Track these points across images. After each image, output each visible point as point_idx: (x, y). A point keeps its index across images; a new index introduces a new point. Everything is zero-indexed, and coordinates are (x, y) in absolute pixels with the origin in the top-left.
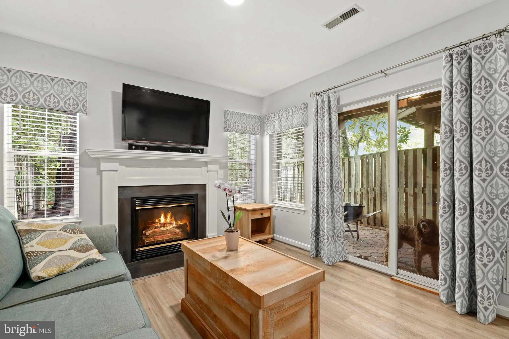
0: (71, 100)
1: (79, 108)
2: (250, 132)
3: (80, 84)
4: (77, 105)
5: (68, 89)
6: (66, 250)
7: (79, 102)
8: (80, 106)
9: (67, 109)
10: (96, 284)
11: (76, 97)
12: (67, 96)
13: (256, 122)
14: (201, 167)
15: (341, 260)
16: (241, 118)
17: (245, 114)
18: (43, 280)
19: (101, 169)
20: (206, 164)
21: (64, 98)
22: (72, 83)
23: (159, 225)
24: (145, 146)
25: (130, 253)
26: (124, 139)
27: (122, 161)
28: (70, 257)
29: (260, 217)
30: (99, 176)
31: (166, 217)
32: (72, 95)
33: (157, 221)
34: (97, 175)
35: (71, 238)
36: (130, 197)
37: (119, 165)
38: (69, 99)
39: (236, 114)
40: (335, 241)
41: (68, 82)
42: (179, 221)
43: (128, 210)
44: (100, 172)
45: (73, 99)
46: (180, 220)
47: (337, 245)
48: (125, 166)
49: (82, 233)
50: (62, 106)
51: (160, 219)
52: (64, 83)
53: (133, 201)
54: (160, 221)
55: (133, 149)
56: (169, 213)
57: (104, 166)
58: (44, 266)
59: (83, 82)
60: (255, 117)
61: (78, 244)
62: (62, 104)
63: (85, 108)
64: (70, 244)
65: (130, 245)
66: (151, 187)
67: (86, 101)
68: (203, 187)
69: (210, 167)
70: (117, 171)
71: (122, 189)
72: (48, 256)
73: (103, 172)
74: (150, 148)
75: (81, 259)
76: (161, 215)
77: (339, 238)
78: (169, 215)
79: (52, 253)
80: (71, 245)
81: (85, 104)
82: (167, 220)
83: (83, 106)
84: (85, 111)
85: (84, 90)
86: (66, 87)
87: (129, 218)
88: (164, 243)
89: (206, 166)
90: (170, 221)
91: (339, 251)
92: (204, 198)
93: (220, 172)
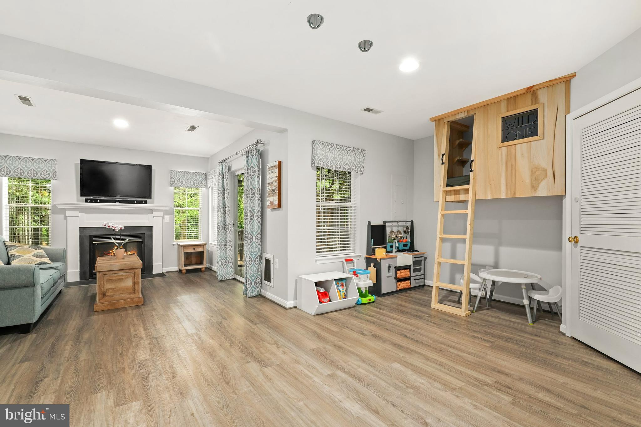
0: (45, 171)
1: (50, 176)
2: (194, 186)
3: (51, 161)
4: (49, 174)
5: (43, 165)
6: (30, 256)
7: (50, 173)
8: (51, 175)
9: (42, 177)
11: (48, 169)
12: (42, 169)
13: (200, 178)
14: (148, 214)
15: (230, 278)
16: (185, 175)
17: (188, 172)
19: (66, 216)
20: (151, 211)
21: (40, 171)
22: (45, 161)
24: (98, 200)
25: (89, 273)
26: (82, 195)
27: (82, 211)
28: (32, 259)
29: (193, 251)
30: (65, 220)
32: (45, 168)
33: (111, 252)
34: (64, 219)
35: (34, 251)
36: (88, 234)
37: (80, 213)
38: (44, 171)
39: (180, 173)
40: (227, 265)
41: (43, 160)
43: (87, 244)
44: (66, 218)
45: (47, 171)
47: (229, 268)
48: (84, 214)
49: (41, 250)
50: (39, 176)
51: (113, 250)
52: (40, 161)
53: (91, 237)
55: (88, 202)
57: (68, 213)
59: (53, 159)
60: (199, 173)
61: (37, 254)
62: (39, 174)
63: (54, 176)
65: (89, 268)
67: (55, 172)
68: (150, 228)
69: (155, 214)
70: (78, 217)
71: (82, 229)
73: (68, 217)
74: (102, 201)
75: (38, 261)
76: (114, 248)
77: (229, 263)
80: (33, 254)
81: (55, 173)
83: (53, 174)
84: (54, 178)
85: (54, 164)
86: (42, 164)
87: (88, 249)
91: (230, 272)
92: (151, 236)
93: (166, 217)
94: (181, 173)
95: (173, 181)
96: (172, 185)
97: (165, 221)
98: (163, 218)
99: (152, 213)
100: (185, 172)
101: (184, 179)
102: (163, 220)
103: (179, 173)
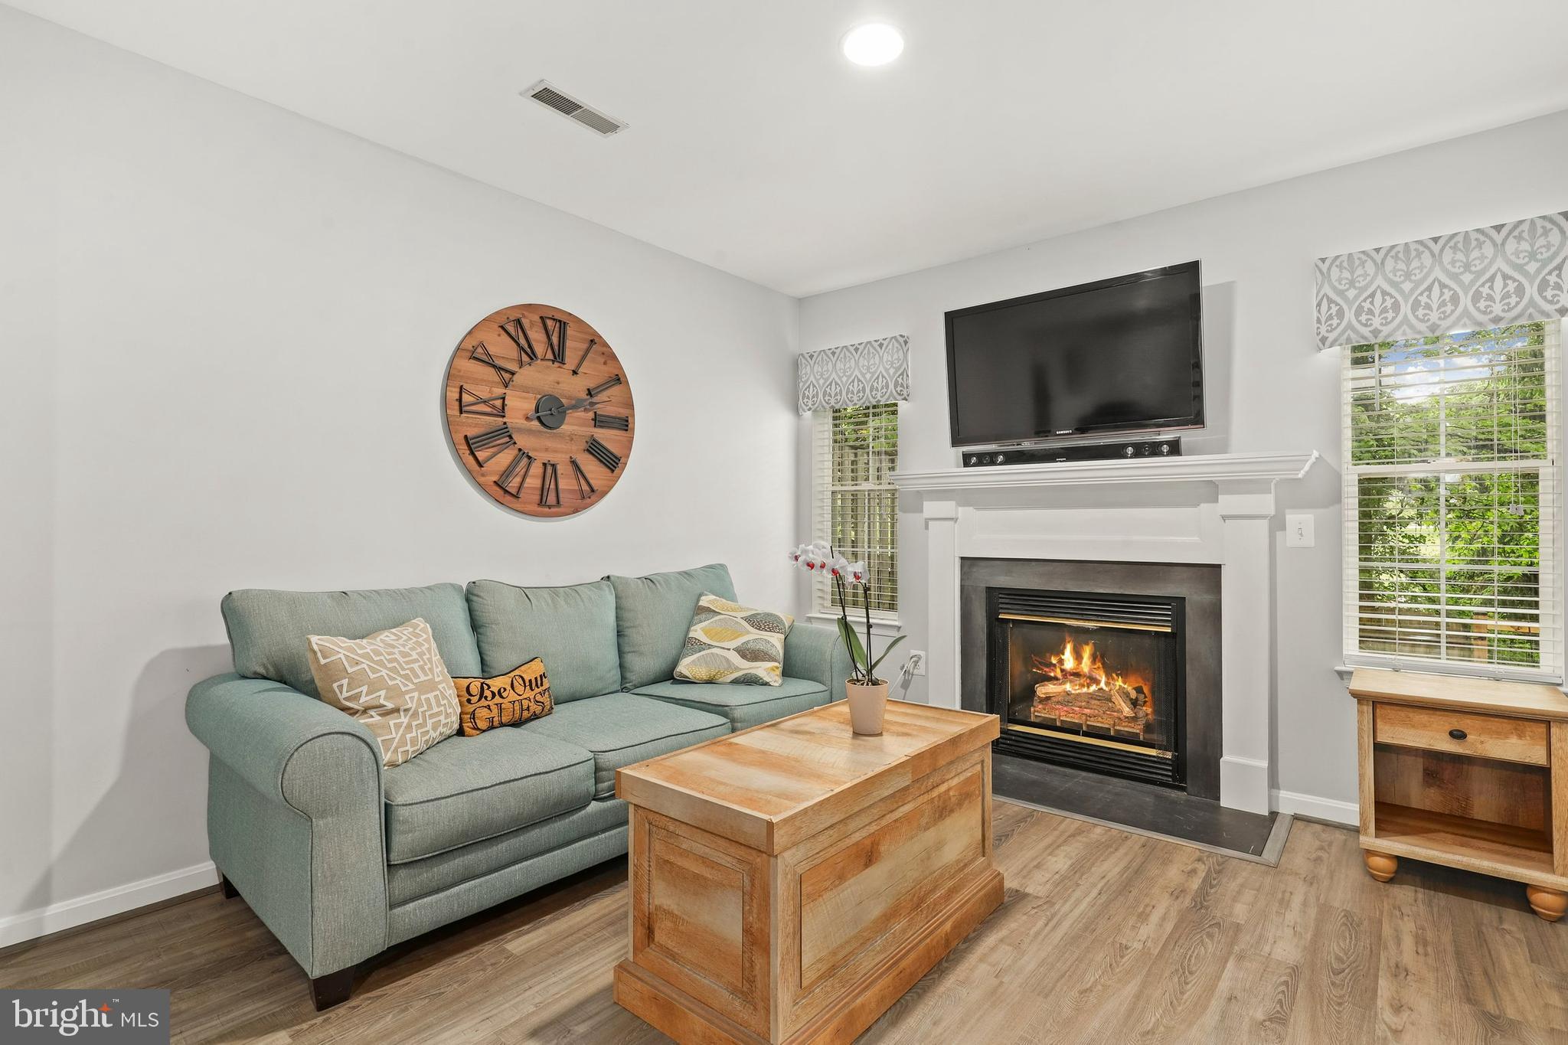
1: (889, 391)
3: (892, 343)
5: (877, 360)
6: (729, 649)
8: (891, 387)
10: (698, 705)
11: (886, 370)
14: (1197, 504)
18: (686, 681)
19: (925, 517)
20: (1211, 490)
21: (870, 379)
22: (881, 346)
23: (1059, 674)
24: (997, 453)
26: (955, 441)
28: (727, 660)
31: (1078, 657)
33: (1054, 660)
35: (748, 633)
36: (984, 586)
37: (959, 505)
41: (877, 345)
42: (1117, 675)
43: (982, 617)
46: (1121, 674)
48: (974, 508)
49: (770, 631)
50: (867, 395)
51: (1063, 657)
52: (871, 350)
53: (993, 596)
54: (1061, 662)
56: (1087, 644)
57: (930, 509)
58: (693, 661)
61: (751, 646)
62: (868, 391)
63: (899, 389)
64: (738, 642)
66: (1033, 563)
68: (1211, 574)
69: (1228, 503)
70: (955, 520)
71: (968, 564)
72: (704, 650)
73: (930, 524)
74: (1010, 458)
75: (741, 669)
76: (1065, 648)
78: (1087, 652)
79: (710, 646)
80: (739, 644)
81: (900, 380)
82: (1081, 663)
85: (898, 351)
86: (874, 357)
87: (981, 637)
88: (1077, 733)
89: (1215, 500)
90: (1091, 670)
92: (1214, 615)
93: (1292, 518)
94: (1380, 257)
95: (1330, 318)
96: (1323, 340)
97: (1290, 538)
98: (1277, 524)
99: (1216, 501)
100: (1413, 247)
101: (1407, 286)
102: (1279, 534)
103: (1369, 265)
